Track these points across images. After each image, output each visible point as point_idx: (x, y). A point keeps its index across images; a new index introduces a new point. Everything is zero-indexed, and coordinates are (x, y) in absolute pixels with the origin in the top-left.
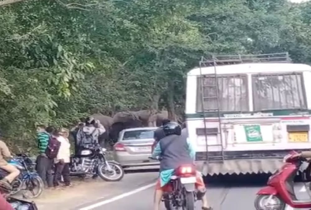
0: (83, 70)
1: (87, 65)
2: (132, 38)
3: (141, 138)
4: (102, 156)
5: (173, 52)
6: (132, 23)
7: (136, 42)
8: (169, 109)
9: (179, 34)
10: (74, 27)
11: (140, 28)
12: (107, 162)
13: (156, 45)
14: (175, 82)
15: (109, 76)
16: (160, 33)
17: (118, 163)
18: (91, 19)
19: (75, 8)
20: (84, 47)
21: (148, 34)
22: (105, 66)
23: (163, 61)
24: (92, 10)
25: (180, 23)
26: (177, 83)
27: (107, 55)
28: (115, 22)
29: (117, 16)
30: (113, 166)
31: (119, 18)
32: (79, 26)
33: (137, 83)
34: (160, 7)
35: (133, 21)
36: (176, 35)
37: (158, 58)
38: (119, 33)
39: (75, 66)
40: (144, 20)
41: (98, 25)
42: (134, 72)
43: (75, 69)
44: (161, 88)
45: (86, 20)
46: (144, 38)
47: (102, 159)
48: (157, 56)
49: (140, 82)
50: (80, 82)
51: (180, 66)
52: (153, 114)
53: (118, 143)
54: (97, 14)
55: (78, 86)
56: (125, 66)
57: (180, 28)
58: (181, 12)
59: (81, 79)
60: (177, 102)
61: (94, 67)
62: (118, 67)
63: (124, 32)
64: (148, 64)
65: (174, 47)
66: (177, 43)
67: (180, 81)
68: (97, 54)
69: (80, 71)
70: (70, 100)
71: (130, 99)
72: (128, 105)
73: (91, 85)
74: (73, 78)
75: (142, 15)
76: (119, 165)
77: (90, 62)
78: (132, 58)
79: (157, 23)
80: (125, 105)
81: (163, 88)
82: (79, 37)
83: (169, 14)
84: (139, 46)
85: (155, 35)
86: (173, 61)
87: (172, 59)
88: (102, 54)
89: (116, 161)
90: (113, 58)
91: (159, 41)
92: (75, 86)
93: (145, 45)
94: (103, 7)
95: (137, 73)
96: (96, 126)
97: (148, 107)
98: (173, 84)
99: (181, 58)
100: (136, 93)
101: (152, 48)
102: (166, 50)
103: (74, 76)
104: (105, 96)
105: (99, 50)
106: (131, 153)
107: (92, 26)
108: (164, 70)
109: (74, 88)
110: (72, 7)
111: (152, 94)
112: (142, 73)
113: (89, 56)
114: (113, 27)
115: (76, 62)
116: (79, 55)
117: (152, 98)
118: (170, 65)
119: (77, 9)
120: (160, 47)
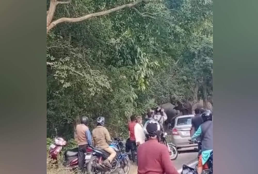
0: (153, 67)
1: (155, 64)
2: (181, 40)
3: (188, 123)
4: (165, 140)
5: (206, 52)
6: (181, 28)
7: (183, 44)
8: (204, 99)
9: (209, 36)
10: (147, 32)
11: (185, 32)
12: (167, 144)
13: (195, 46)
14: (207, 77)
15: (168, 72)
16: (198, 36)
17: (175, 145)
18: (156, 25)
19: (147, 16)
20: (153, 48)
21: (190, 36)
22: (165, 64)
23: (199, 59)
24: (158, 18)
25: (209, 28)
26: (208, 77)
27: (166, 55)
28: (170, 27)
29: (172, 23)
30: (171, 147)
31: (173, 24)
32: (149, 31)
33: (185, 78)
34: (197, 15)
35: (181, 27)
36: (207, 37)
37: (196, 57)
38: (173, 36)
39: (148, 64)
40: (188, 25)
41: (161, 30)
42: (183, 69)
43: (148, 67)
44: (199, 82)
45: (153, 26)
46: (188, 40)
47: (165, 142)
48: (196, 55)
49: (186, 77)
50: (151, 78)
51: (210, 63)
52: (195, 104)
53: (174, 128)
54: (160, 20)
55: (150, 81)
56: (177, 64)
57: (209, 32)
58: (209, 19)
59: (151, 75)
60: (209, 93)
61: (159, 65)
62: (173, 65)
63: (176, 35)
64: (191, 62)
65: (206, 48)
66: (208, 44)
67: (210, 76)
68: (160, 54)
69: (151, 68)
70: (145, 93)
71: (181, 92)
72: (180, 97)
73: (157, 80)
74: (147, 75)
75: (186, 21)
76: (175, 147)
77: (156, 61)
78: (181, 58)
79: (195, 27)
80: (178, 97)
81: (200, 82)
82: (150, 41)
83: (202, 20)
84: (185, 47)
85: (195, 37)
86: (206, 59)
87: (205, 58)
88: (163, 54)
89: (173, 143)
90: (170, 57)
91: (197, 43)
92: (148, 81)
93: (189, 46)
94: (163, 15)
95: (184, 70)
96: (162, 114)
97: (191, 98)
98: (206, 78)
99: (210, 57)
100: (185, 86)
101: (193, 49)
102: (201, 50)
103: (147, 73)
104: (166, 89)
105: (162, 51)
106: (183, 136)
107: (157, 31)
108: (201, 67)
109: (147, 83)
110: (145, 15)
111: (194, 87)
112: (188, 69)
113: (156, 56)
114: (169, 31)
115: (148, 61)
116: (150, 55)
117: (194, 90)
118: (204, 63)
119: (148, 17)
120: (198, 48)
